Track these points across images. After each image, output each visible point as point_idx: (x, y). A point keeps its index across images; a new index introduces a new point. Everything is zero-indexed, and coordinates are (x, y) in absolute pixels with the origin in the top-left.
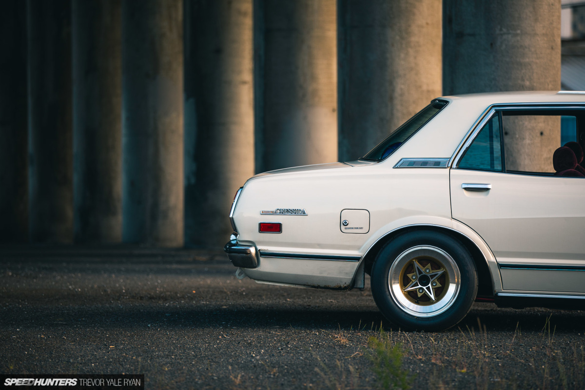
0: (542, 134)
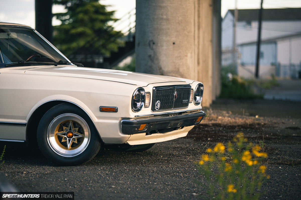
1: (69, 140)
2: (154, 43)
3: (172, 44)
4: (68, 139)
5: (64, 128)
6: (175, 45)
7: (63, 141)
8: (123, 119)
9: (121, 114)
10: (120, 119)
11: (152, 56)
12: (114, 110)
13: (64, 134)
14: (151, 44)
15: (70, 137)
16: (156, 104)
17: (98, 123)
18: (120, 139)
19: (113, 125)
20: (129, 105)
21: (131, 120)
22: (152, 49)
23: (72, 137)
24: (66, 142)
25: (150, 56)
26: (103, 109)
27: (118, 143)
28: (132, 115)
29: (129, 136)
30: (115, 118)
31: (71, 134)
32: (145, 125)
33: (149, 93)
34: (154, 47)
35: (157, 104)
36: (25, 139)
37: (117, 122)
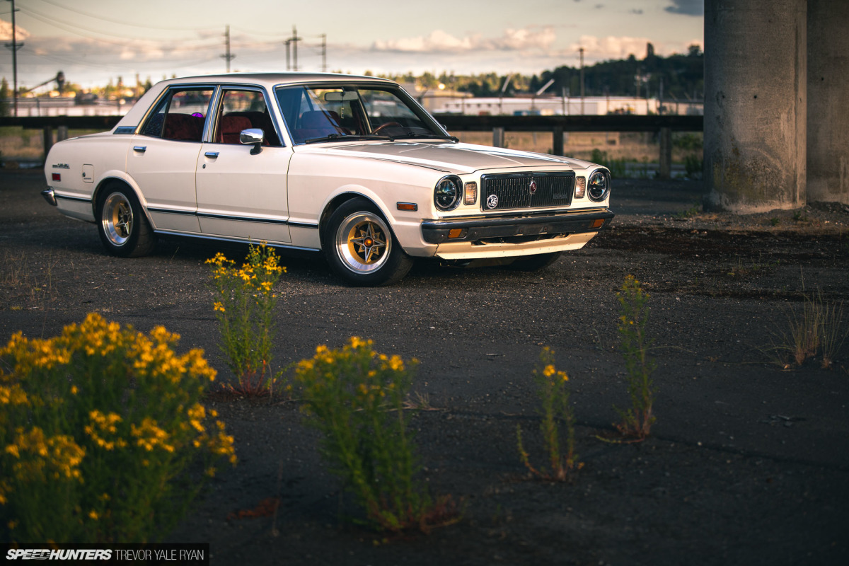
0: (755, 97)
1: (368, 250)
2: (724, 97)
3: (752, 98)
4: (366, 248)
5: (362, 232)
6: (757, 100)
7: (360, 251)
8: (425, 220)
9: (421, 214)
10: (422, 221)
11: (721, 117)
12: (413, 208)
13: (362, 242)
14: (720, 98)
15: (369, 246)
16: (488, 199)
17: (396, 226)
18: (424, 250)
19: (412, 229)
20: (430, 201)
21: (435, 222)
22: (721, 106)
23: (371, 245)
24: (364, 252)
25: (718, 118)
26: (401, 207)
27: (424, 255)
28: (437, 215)
29: (436, 245)
30: (415, 220)
31: (369, 242)
32: (460, 230)
33: (474, 183)
34: (724, 103)
35: (490, 200)
36: (320, 247)
37: (418, 225)
